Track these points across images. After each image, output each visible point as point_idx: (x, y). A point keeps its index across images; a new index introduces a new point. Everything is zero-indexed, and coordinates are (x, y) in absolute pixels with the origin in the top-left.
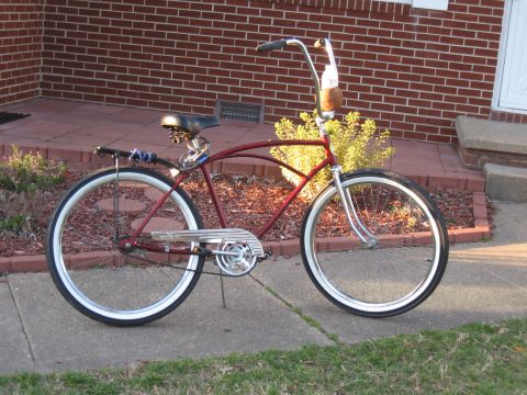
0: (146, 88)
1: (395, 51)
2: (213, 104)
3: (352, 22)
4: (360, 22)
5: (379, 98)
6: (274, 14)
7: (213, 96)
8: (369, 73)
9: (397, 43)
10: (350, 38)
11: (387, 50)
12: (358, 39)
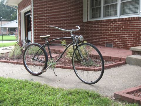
0: (96, 41)
1: (137, 29)
2: (105, 44)
3: (127, 23)
4: (129, 23)
5: (134, 41)
6: (114, 24)
7: (105, 42)
8: (132, 35)
9: (137, 27)
10: (127, 27)
11: (135, 29)
12: (129, 27)
